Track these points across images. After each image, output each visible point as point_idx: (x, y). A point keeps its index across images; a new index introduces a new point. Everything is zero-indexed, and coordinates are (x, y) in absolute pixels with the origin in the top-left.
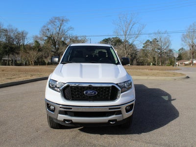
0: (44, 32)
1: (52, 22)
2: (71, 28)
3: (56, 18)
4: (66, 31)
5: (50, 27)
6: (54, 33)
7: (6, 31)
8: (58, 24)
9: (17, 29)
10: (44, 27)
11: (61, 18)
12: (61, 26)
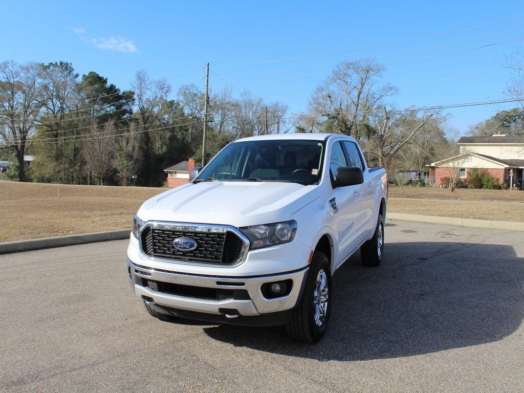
0: (319, 104)
1: (340, 76)
2: (391, 89)
3: (348, 66)
4: (377, 96)
5: (333, 88)
6: (345, 104)
7: (236, 106)
8: (355, 79)
9: (261, 100)
10: (321, 89)
11: (363, 64)
12: (363, 85)
